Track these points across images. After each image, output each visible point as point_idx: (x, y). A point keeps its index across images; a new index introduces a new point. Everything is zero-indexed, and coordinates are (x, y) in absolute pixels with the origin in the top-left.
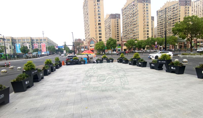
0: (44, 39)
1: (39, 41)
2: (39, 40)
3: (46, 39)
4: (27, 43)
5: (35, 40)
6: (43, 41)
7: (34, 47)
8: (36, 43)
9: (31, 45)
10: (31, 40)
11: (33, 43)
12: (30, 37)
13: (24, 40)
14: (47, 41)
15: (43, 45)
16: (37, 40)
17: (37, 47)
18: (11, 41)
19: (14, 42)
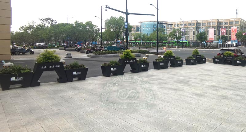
0: (235, 22)
1: (228, 25)
2: (229, 23)
3: (239, 21)
4: (213, 27)
5: (223, 23)
6: (234, 24)
7: (221, 32)
8: (225, 27)
9: (218, 30)
10: (218, 23)
11: (220, 27)
12: (218, 20)
13: (209, 23)
14: (240, 24)
15: (233, 30)
16: (226, 23)
17: (225, 33)
18: (195, 25)
19: (199, 27)
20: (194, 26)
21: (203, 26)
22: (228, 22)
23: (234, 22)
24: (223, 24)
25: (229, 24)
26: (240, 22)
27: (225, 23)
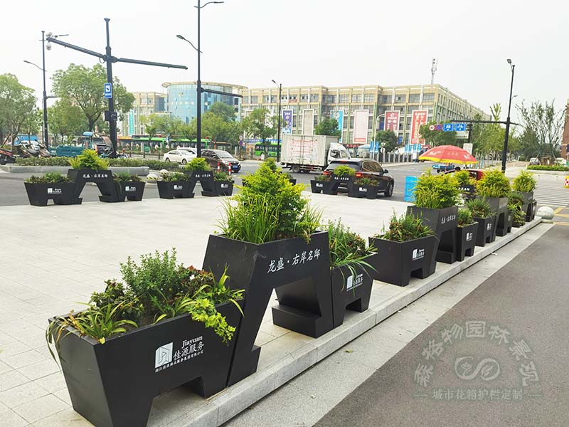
0: (424, 95)
1: (406, 103)
2: (407, 97)
3: (433, 94)
4: (365, 107)
5: (393, 97)
6: (421, 100)
7: (387, 123)
8: (396, 108)
9: (378, 115)
10: (379, 96)
11: (385, 109)
12: (379, 87)
13: (357, 97)
14: (436, 100)
15: (417, 118)
16: (399, 98)
17: (396, 124)
18: (320, 100)
19: (329, 105)
20: (317, 101)
21: (339, 102)
22: (405, 95)
23: (421, 96)
24: (393, 101)
25: (407, 101)
26: (436, 96)
27: (397, 98)
